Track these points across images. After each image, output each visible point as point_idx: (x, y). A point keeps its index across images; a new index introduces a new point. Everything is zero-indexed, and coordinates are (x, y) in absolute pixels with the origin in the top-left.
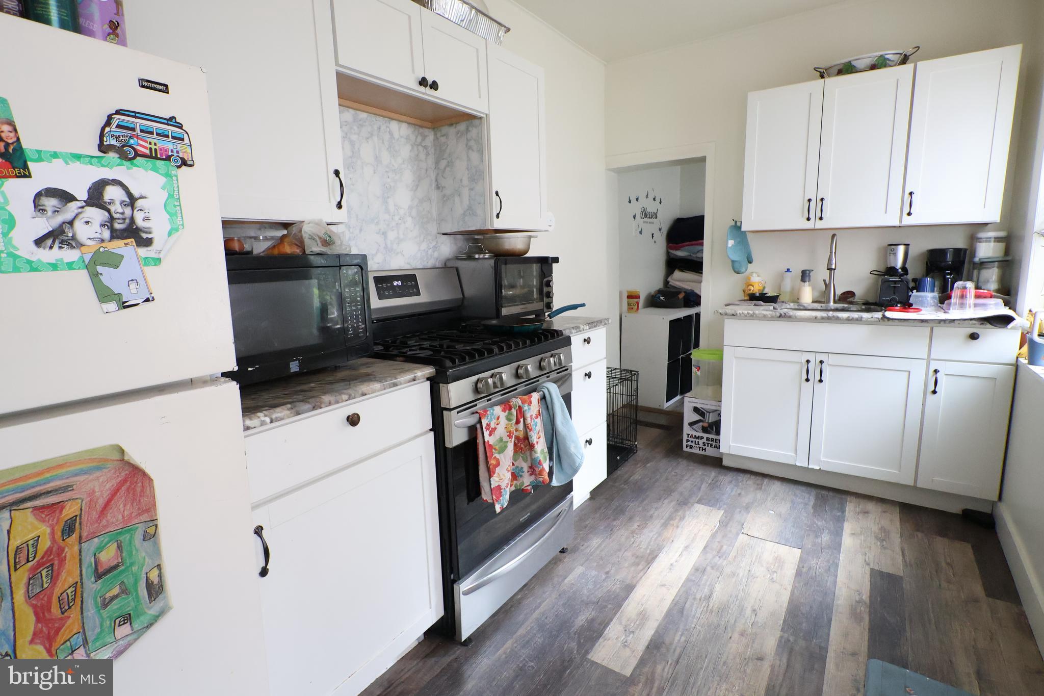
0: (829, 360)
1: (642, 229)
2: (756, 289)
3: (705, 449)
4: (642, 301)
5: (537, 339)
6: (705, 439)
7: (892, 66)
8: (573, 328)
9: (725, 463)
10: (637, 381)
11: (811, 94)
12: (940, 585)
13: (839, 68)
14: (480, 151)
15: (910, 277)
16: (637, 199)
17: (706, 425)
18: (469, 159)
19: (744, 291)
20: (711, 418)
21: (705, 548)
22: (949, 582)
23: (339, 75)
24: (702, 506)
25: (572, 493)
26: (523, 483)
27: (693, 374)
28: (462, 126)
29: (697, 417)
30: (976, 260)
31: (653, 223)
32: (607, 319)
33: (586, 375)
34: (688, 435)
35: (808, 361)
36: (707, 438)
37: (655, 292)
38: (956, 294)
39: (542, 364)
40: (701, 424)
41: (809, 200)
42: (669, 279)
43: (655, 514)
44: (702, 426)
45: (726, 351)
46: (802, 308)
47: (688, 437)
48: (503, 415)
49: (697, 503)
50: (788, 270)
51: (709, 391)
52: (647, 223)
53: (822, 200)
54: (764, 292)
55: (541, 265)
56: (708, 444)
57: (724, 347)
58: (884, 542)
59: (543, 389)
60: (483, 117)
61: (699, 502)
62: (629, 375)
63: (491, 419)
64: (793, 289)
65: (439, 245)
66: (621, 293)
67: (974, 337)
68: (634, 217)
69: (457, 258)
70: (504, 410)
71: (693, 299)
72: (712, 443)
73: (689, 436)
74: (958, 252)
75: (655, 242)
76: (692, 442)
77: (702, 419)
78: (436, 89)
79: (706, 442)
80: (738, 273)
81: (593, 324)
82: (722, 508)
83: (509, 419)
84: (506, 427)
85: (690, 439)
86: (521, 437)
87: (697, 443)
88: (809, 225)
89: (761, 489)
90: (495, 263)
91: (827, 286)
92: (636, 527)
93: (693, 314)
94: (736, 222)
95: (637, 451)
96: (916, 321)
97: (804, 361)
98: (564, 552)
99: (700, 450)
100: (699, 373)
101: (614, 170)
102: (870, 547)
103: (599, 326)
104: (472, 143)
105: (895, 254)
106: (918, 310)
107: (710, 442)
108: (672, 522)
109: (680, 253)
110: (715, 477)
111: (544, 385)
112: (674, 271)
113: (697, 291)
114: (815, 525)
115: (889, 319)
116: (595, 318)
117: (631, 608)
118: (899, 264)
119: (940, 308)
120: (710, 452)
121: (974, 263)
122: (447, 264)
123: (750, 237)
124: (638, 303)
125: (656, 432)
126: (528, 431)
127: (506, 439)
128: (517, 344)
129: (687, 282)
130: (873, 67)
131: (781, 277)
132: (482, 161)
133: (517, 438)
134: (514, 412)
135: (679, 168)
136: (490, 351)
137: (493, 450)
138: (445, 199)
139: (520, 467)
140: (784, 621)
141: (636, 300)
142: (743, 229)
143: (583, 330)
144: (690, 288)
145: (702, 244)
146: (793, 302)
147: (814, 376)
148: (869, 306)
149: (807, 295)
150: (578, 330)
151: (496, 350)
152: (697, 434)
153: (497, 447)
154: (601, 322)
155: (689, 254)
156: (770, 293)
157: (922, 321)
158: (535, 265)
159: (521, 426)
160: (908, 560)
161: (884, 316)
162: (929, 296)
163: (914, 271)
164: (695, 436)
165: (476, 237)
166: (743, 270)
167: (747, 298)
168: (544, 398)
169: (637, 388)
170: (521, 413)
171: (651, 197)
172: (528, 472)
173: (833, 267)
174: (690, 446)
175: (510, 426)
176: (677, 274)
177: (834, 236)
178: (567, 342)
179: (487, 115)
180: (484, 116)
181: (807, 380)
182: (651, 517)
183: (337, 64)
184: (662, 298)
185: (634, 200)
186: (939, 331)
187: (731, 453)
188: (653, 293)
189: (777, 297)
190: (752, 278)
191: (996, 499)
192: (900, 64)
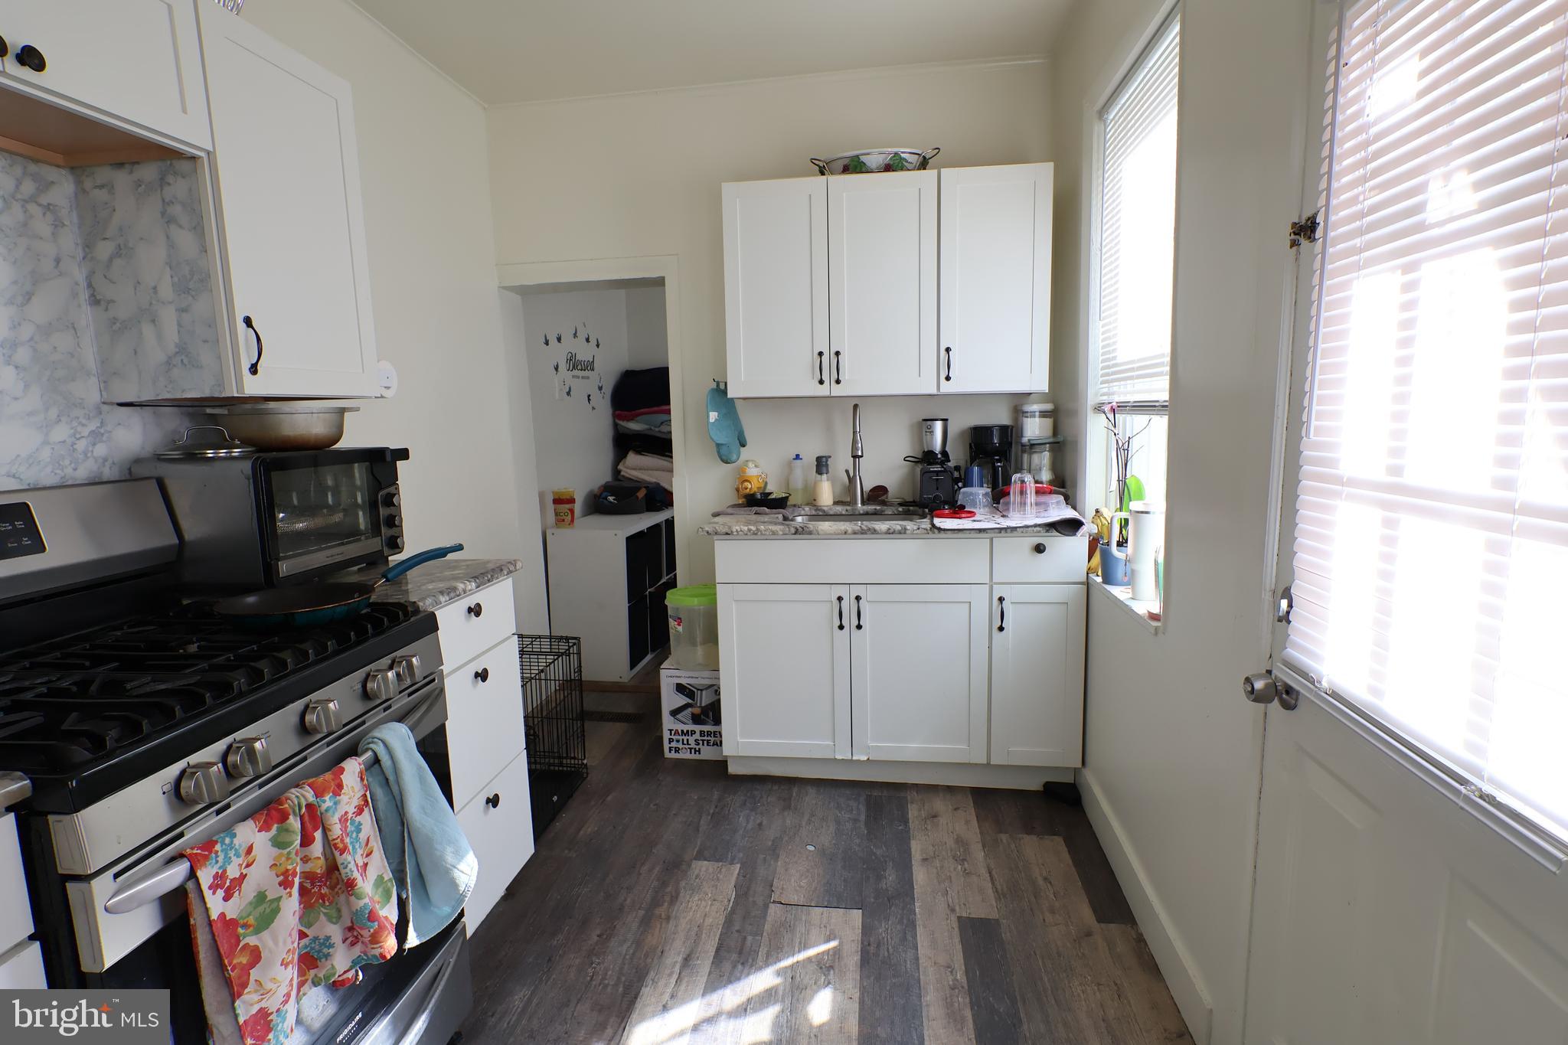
0: (868, 594)
1: (570, 388)
2: (753, 487)
3: (699, 751)
4: (578, 507)
5: (356, 634)
6: (698, 733)
7: (909, 170)
8: (442, 593)
9: (733, 769)
10: (579, 654)
11: (810, 195)
12: (1044, 920)
13: (846, 162)
14: (199, 228)
15: (951, 464)
16: (559, 339)
17: (697, 711)
18: (171, 245)
19: (738, 490)
20: (705, 699)
21: (718, 950)
22: (1052, 911)
24: (706, 862)
26: (333, 969)
27: (671, 631)
28: (149, 172)
29: (682, 700)
30: (1025, 440)
31: (588, 378)
32: (514, 563)
33: (477, 675)
34: (671, 730)
35: (841, 599)
36: (701, 731)
37: (600, 488)
38: (1015, 489)
39: (369, 685)
40: (690, 709)
41: (821, 354)
42: (620, 467)
43: (629, 901)
44: (693, 714)
45: (720, 590)
46: (821, 513)
47: (671, 735)
48: (263, 840)
49: (695, 859)
50: (797, 457)
51: (698, 655)
52: (578, 377)
53: (837, 353)
54: (767, 491)
55: (371, 464)
56: (703, 741)
57: (717, 585)
58: (966, 863)
59: (371, 746)
60: (200, 157)
61: (700, 856)
62: (563, 647)
63: (228, 860)
64: (807, 484)
65: (109, 428)
66: (541, 495)
67: (1039, 549)
68: (556, 369)
69: (159, 458)
70: (265, 827)
71: (660, 498)
72: (709, 738)
73: (673, 732)
74: (1004, 429)
75: (593, 408)
76: (678, 741)
77: (690, 701)
78: (40, 67)
79: (700, 738)
80: (727, 463)
81: (485, 574)
82: (736, 861)
83: (278, 843)
84: (275, 865)
85: (675, 738)
86: (319, 871)
87: (685, 742)
88: (823, 391)
89: (789, 807)
90: (253, 468)
91: (852, 480)
92: (596, 938)
93: (662, 522)
94: (718, 384)
95: (587, 773)
96: (973, 532)
97: (836, 598)
99: (691, 753)
100: (680, 629)
102: (950, 877)
103: (497, 578)
104: (176, 210)
105: (932, 433)
106: (972, 514)
107: (705, 738)
108: (657, 911)
109: (634, 426)
110: (719, 800)
111: (376, 733)
112: (628, 453)
113: (666, 486)
114: (873, 857)
115: (940, 529)
116: (488, 562)
118: (938, 446)
119: (995, 511)
120: (707, 753)
121: (1023, 445)
122: (132, 469)
123: (739, 405)
124: (572, 511)
125: (617, 731)
126: (337, 854)
127: (274, 891)
129: (647, 470)
130: (888, 168)
131: (789, 467)
132: (206, 251)
133: (308, 876)
134: (294, 823)
135: (622, 292)
136: (223, 691)
137: (240, 931)
138: (116, 329)
139: (322, 937)
141: (568, 506)
142: (730, 395)
143: (465, 591)
144: (654, 480)
145: (668, 412)
146: (808, 504)
147: (849, 620)
148: (907, 507)
149: (826, 495)
150: (452, 595)
152: (685, 728)
153: (251, 920)
154: (502, 570)
155: (646, 427)
156: (777, 493)
157: (980, 530)
158: (356, 465)
159: (317, 848)
160: (999, 887)
161: (933, 525)
162: (978, 493)
163: (957, 456)
164: (682, 731)
165: (209, 411)
166: (734, 457)
167: (744, 502)
168: (374, 764)
169: (580, 666)
170: (313, 818)
171: (582, 336)
172: (344, 941)
173: (859, 453)
174: (675, 748)
175: (284, 859)
176: (633, 459)
177: (856, 406)
178: (430, 625)
179: (208, 153)
180: (203, 153)
181: (841, 627)
182: (621, 909)
184: (611, 498)
185: (553, 341)
186: (1000, 542)
187: (740, 754)
188: (596, 490)
189: (787, 498)
190: (748, 470)
191: (1080, 766)
192: (919, 169)
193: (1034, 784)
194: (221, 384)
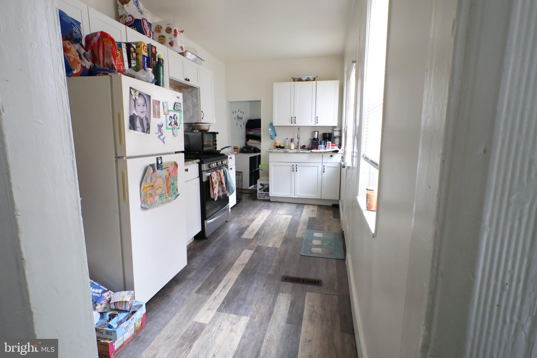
0: (299, 164)
1: (237, 123)
2: (278, 145)
3: (264, 197)
4: (239, 150)
6: (264, 194)
7: (311, 81)
8: (227, 154)
9: (271, 200)
11: (291, 85)
12: (324, 218)
13: (298, 79)
14: (197, 98)
15: (319, 141)
16: (236, 112)
17: (264, 189)
18: (192, 100)
19: (274, 145)
20: (266, 187)
21: (267, 218)
22: (326, 217)
23: (170, 79)
25: (228, 204)
26: (220, 194)
27: (260, 173)
28: (190, 90)
29: (261, 187)
31: (241, 121)
33: (231, 169)
35: (293, 165)
38: (327, 145)
39: (222, 162)
41: (292, 117)
42: (247, 143)
46: (291, 150)
48: (216, 174)
50: (287, 139)
51: (265, 178)
52: (239, 121)
53: (295, 117)
54: (280, 145)
55: (213, 134)
57: (270, 162)
58: (313, 212)
61: (264, 209)
62: (240, 173)
63: (213, 175)
64: (289, 144)
66: (233, 146)
67: (331, 156)
68: (235, 119)
71: (257, 150)
72: (267, 195)
73: (259, 193)
74: (329, 134)
75: (242, 128)
77: (263, 187)
78: (189, 81)
80: (272, 139)
82: (271, 210)
83: (217, 175)
85: (260, 195)
86: (220, 181)
87: (262, 195)
88: (292, 125)
90: (202, 134)
91: (298, 143)
93: (258, 155)
94: (271, 123)
95: (243, 199)
96: (319, 152)
97: (292, 165)
98: (227, 222)
100: (262, 172)
101: (229, 102)
102: (309, 213)
103: (233, 154)
104: (194, 95)
105: (315, 134)
106: (320, 150)
108: (257, 214)
109: (251, 133)
110: (268, 204)
111: (224, 168)
112: (249, 139)
113: (259, 148)
114: (296, 211)
115: (312, 152)
117: (249, 229)
118: (316, 137)
119: (324, 149)
120: (266, 198)
121: (333, 137)
123: (275, 128)
125: (248, 195)
126: (221, 179)
127: (217, 181)
128: (216, 156)
129: (254, 144)
130: (307, 80)
131: (285, 141)
132: (197, 101)
134: (218, 173)
137: (214, 183)
139: (220, 189)
140: (288, 227)
141: (237, 150)
142: (273, 125)
143: (230, 155)
144: (256, 146)
145: (260, 130)
146: (288, 148)
147: (295, 170)
148: (309, 149)
149: (293, 146)
151: (212, 157)
152: (262, 193)
155: (254, 133)
156: (282, 145)
158: (211, 134)
160: (318, 215)
161: (311, 151)
162: (323, 146)
163: (320, 139)
166: (274, 138)
167: (276, 148)
168: (224, 171)
169: (242, 177)
170: (220, 174)
171: (240, 111)
172: (221, 191)
173: (299, 138)
174: (260, 197)
175: (217, 177)
176: (250, 141)
177: (299, 128)
178: (227, 157)
179: (199, 87)
180: (198, 87)
181: (293, 171)
183: (169, 76)
184: (245, 150)
185: (234, 112)
186: (324, 155)
187: (273, 196)
188: (242, 148)
189: (284, 147)
190: (277, 141)
191: (339, 199)
192: (313, 81)
193: (330, 204)
194: (198, 121)
